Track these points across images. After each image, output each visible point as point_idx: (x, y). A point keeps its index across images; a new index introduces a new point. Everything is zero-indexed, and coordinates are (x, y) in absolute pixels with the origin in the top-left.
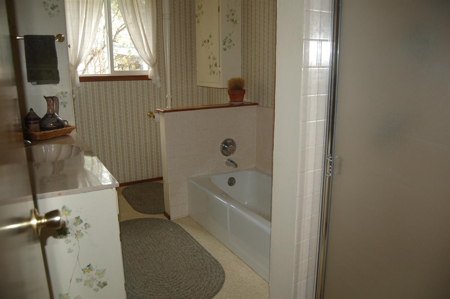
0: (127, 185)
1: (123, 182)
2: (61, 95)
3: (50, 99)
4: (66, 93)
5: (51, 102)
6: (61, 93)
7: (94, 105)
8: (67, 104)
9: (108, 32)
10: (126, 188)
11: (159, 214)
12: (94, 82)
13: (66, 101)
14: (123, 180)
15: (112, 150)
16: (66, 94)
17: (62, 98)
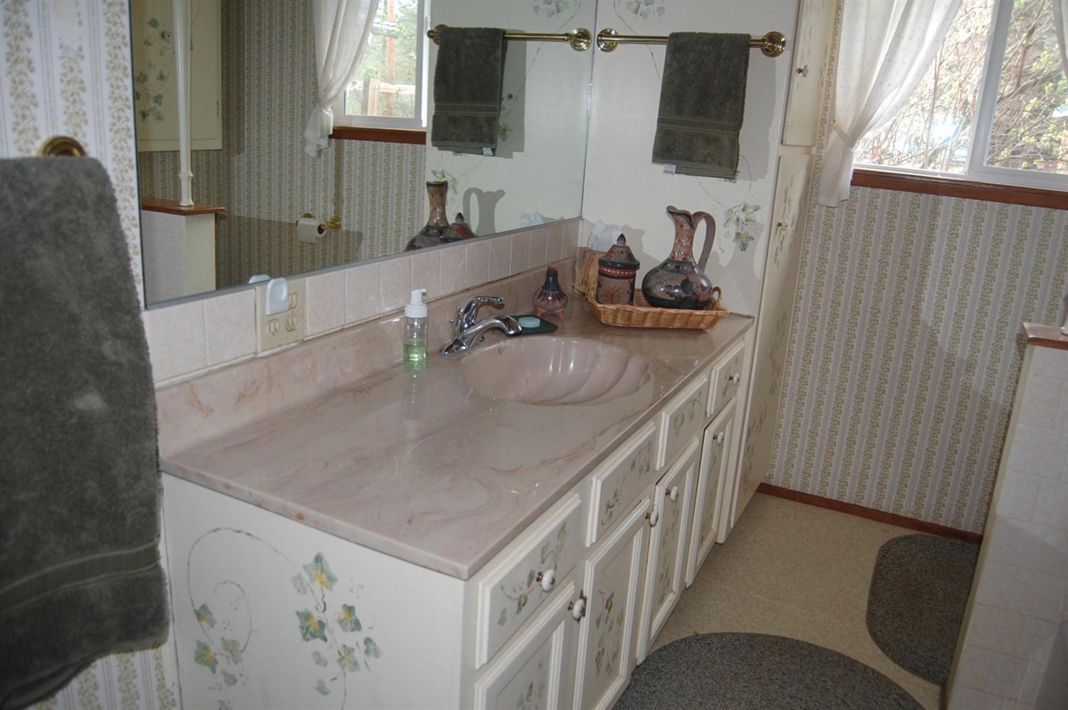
0: (919, 530)
1: (910, 516)
2: (740, 212)
3: (681, 219)
4: (756, 210)
5: (685, 228)
6: (742, 207)
7: (883, 263)
8: (751, 243)
9: (990, 37)
10: (906, 538)
11: (924, 678)
12: (903, 193)
13: (751, 234)
14: (912, 510)
15: (904, 410)
16: (755, 213)
17: (740, 221)
